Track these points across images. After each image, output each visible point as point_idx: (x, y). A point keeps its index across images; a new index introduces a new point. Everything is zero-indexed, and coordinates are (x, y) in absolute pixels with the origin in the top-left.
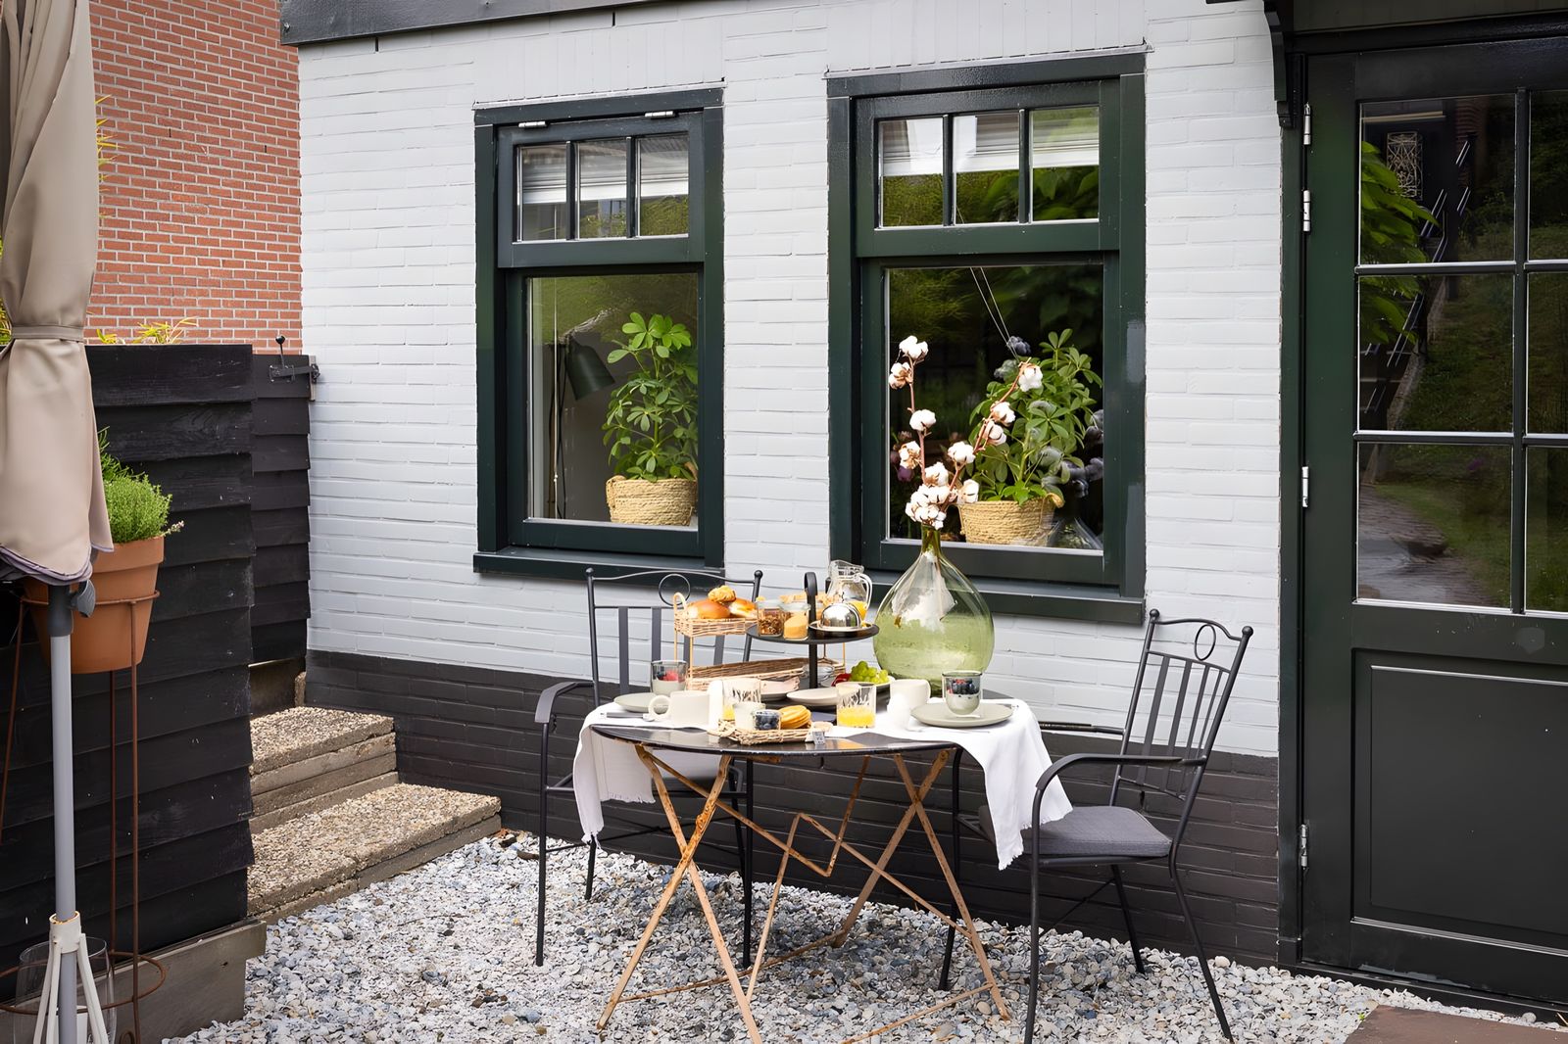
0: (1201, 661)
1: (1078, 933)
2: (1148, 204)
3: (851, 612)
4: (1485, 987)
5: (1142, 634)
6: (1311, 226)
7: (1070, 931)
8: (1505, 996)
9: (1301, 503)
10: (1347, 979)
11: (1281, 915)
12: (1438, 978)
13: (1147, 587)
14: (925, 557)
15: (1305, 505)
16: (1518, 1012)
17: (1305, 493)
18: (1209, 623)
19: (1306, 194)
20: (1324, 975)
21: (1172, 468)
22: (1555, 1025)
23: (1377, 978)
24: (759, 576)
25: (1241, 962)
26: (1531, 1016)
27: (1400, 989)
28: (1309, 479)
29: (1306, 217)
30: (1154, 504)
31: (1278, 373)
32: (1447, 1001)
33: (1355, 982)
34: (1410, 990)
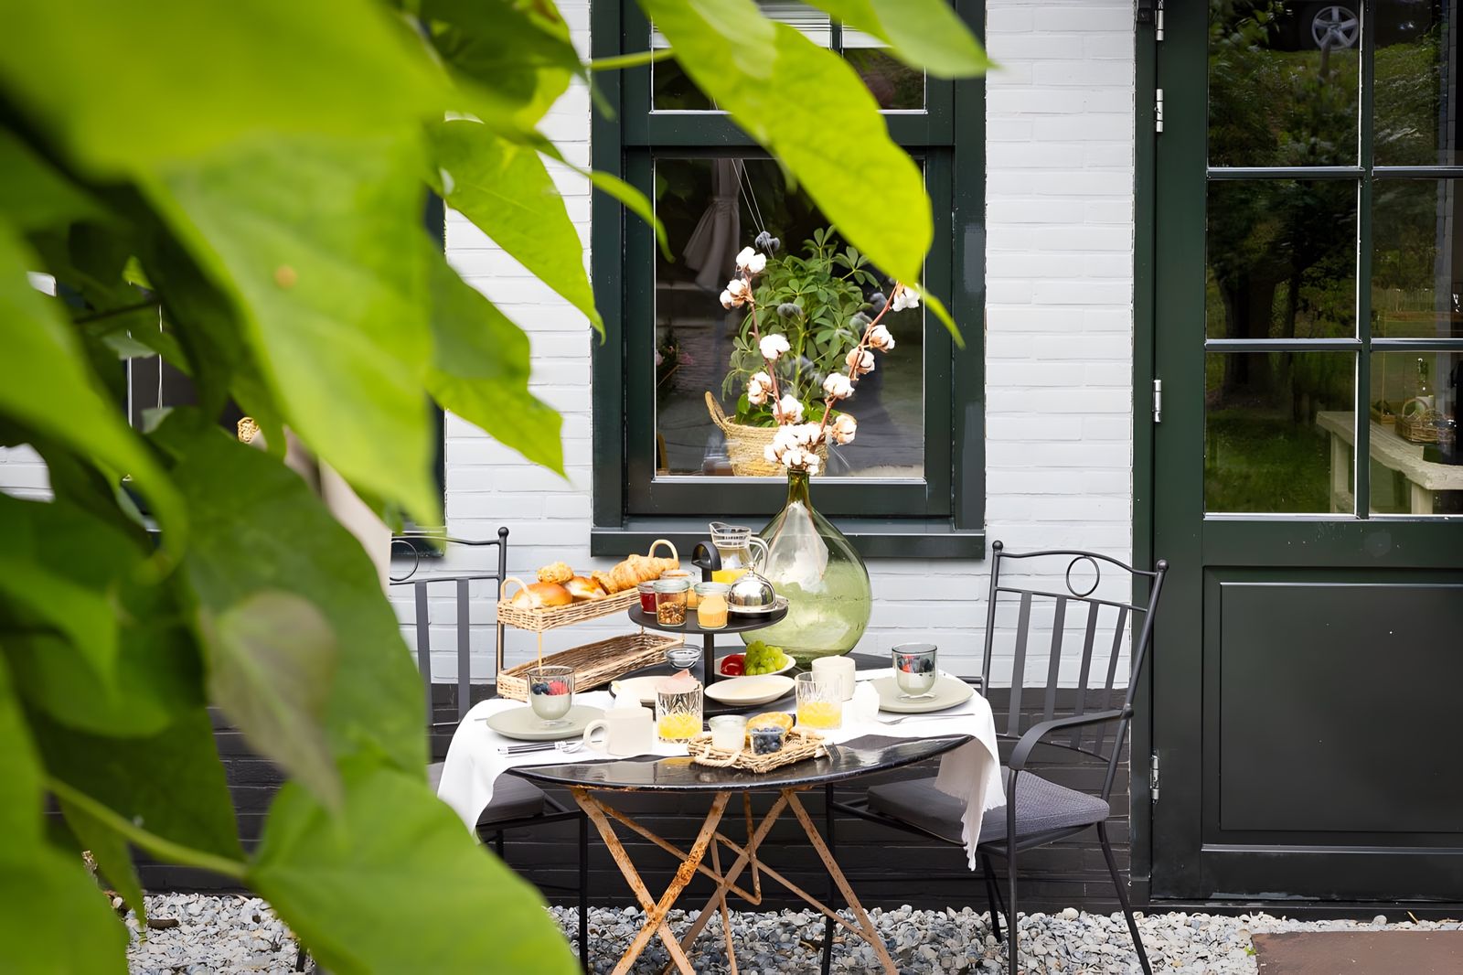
0: (1080, 597)
1: (907, 908)
2: (988, 97)
3: (765, 585)
4: (1334, 897)
5: (986, 567)
6: (1164, 127)
7: (896, 907)
8: (1353, 902)
9: (1153, 418)
10: (1202, 911)
11: (1133, 855)
12: (1289, 895)
13: (987, 516)
14: (795, 509)
15: (1157, 420)
16: (1368, 917)
17: (1158, 406)
18: (1086, 555)
19: (1159, 92)
20: (1178, 911)
21: (1014, 386)
22: (1408, 924)
23: (1230, 905)
24: (504, 534)
25: (1092, 911)
26: (1382, 919)
27: (1256, 912)
28: (1162, 392)
29: (1159, 117)
30: (993, 424)
31: (1131, 281)
32: (1302, 917)
33: (1212, 912)
34: (1266, 912)
